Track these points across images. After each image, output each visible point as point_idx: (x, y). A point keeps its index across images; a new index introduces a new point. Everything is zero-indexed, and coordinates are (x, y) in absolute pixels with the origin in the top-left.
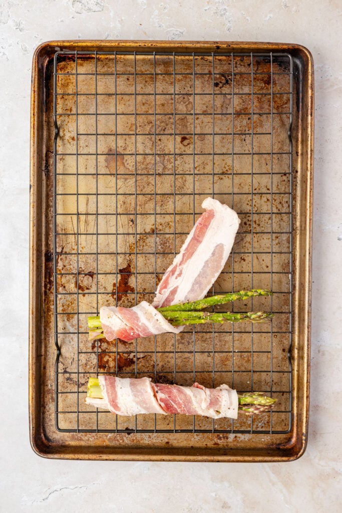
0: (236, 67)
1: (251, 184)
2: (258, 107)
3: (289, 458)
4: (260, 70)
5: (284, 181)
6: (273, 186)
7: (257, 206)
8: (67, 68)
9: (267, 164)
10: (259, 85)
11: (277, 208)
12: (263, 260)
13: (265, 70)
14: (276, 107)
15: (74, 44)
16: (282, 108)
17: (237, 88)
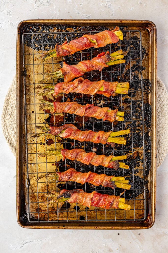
0: (55, 217)
1: (47, 159)
2: (44, 197)
3: (26, 22)
4: (43, 215)
5: (31, 161)
6: (36, 158)
7: (44, 148)
8: (138, 216)
9: (39, 169)
10: (44, 208)
11: (34, 147)
12: (40, 121)
13: (41, 215)
14: (35, 197)
15: (135, 227)
16: (32, 197)
17: (54, 206)
